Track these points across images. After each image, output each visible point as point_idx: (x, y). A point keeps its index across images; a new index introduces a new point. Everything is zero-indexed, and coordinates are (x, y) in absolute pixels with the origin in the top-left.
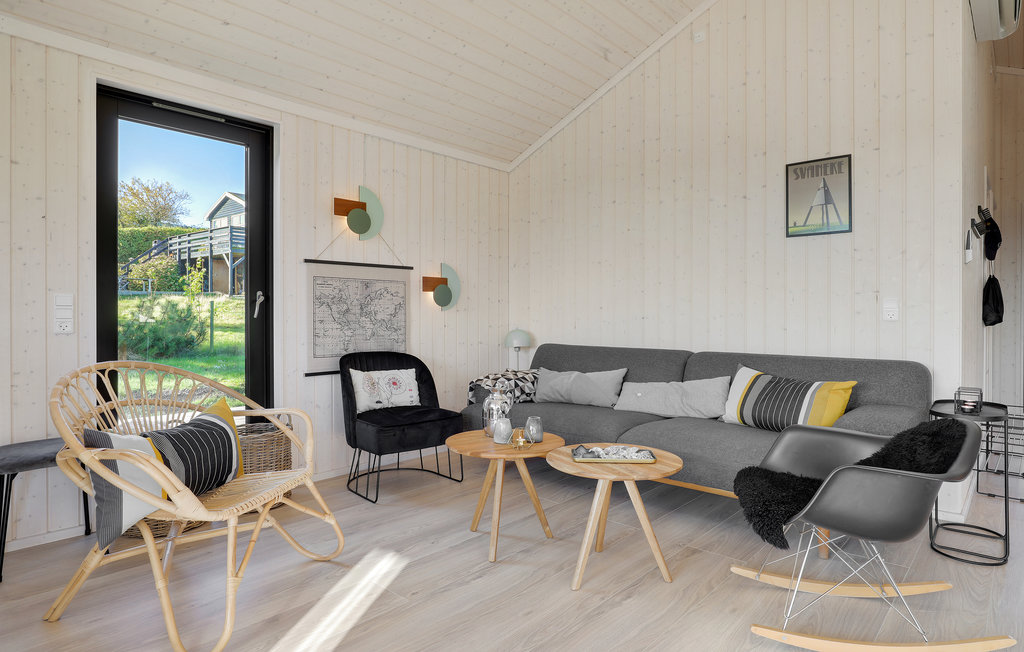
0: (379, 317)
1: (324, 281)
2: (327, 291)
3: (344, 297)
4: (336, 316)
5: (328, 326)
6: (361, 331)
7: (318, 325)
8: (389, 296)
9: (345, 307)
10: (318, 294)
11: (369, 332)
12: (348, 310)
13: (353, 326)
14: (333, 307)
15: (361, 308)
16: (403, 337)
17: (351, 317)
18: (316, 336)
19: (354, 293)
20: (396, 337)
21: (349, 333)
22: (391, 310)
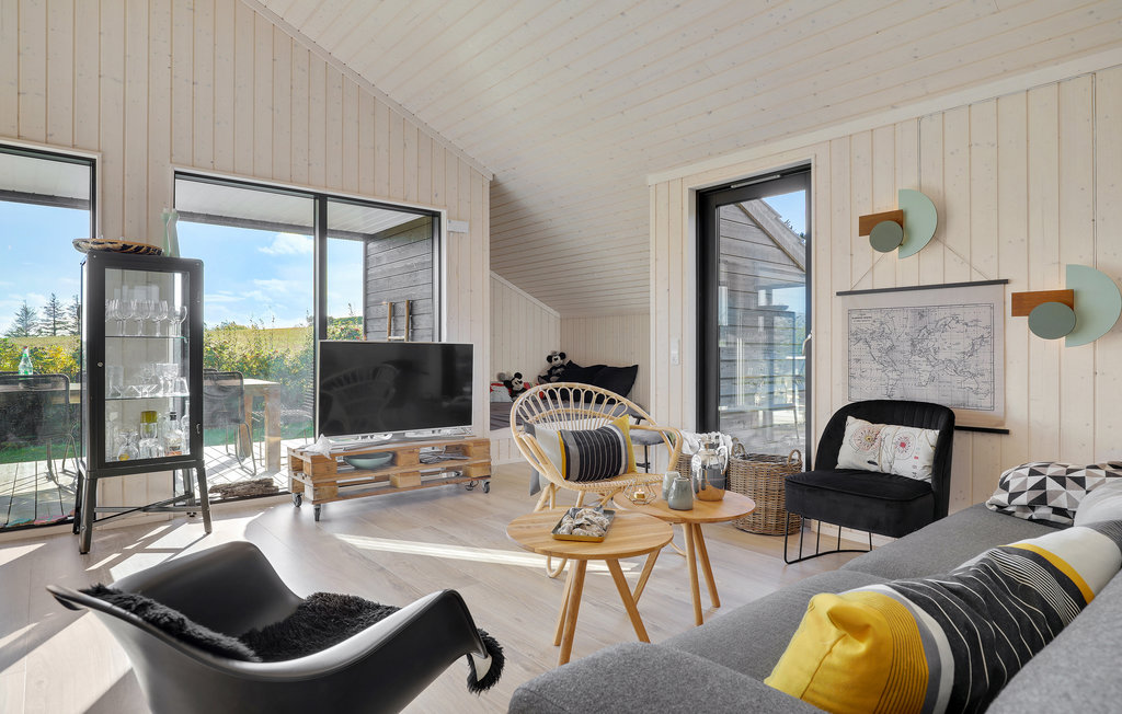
0: (942, 356)
1: (861, 314)
2: (866, 325)
3: (887, 330)
4: (876, 354)
5: (864, 366)
6: (912, 375)
7: (854, 364)
8: (960, 327)
9: (889, 343)
10: (854, 329)
11: (925, 376)
12: (892, 348)
13: (900, 367)
14: (873, 344)
15: (913, 345)
16: (988, 386)
17: (897, 356)
18: (851, 376)
19: (902, 326)
20: (974, 386)
21: (894, 375)
22: (965, 345)
